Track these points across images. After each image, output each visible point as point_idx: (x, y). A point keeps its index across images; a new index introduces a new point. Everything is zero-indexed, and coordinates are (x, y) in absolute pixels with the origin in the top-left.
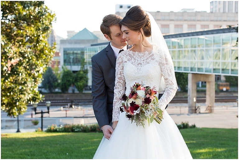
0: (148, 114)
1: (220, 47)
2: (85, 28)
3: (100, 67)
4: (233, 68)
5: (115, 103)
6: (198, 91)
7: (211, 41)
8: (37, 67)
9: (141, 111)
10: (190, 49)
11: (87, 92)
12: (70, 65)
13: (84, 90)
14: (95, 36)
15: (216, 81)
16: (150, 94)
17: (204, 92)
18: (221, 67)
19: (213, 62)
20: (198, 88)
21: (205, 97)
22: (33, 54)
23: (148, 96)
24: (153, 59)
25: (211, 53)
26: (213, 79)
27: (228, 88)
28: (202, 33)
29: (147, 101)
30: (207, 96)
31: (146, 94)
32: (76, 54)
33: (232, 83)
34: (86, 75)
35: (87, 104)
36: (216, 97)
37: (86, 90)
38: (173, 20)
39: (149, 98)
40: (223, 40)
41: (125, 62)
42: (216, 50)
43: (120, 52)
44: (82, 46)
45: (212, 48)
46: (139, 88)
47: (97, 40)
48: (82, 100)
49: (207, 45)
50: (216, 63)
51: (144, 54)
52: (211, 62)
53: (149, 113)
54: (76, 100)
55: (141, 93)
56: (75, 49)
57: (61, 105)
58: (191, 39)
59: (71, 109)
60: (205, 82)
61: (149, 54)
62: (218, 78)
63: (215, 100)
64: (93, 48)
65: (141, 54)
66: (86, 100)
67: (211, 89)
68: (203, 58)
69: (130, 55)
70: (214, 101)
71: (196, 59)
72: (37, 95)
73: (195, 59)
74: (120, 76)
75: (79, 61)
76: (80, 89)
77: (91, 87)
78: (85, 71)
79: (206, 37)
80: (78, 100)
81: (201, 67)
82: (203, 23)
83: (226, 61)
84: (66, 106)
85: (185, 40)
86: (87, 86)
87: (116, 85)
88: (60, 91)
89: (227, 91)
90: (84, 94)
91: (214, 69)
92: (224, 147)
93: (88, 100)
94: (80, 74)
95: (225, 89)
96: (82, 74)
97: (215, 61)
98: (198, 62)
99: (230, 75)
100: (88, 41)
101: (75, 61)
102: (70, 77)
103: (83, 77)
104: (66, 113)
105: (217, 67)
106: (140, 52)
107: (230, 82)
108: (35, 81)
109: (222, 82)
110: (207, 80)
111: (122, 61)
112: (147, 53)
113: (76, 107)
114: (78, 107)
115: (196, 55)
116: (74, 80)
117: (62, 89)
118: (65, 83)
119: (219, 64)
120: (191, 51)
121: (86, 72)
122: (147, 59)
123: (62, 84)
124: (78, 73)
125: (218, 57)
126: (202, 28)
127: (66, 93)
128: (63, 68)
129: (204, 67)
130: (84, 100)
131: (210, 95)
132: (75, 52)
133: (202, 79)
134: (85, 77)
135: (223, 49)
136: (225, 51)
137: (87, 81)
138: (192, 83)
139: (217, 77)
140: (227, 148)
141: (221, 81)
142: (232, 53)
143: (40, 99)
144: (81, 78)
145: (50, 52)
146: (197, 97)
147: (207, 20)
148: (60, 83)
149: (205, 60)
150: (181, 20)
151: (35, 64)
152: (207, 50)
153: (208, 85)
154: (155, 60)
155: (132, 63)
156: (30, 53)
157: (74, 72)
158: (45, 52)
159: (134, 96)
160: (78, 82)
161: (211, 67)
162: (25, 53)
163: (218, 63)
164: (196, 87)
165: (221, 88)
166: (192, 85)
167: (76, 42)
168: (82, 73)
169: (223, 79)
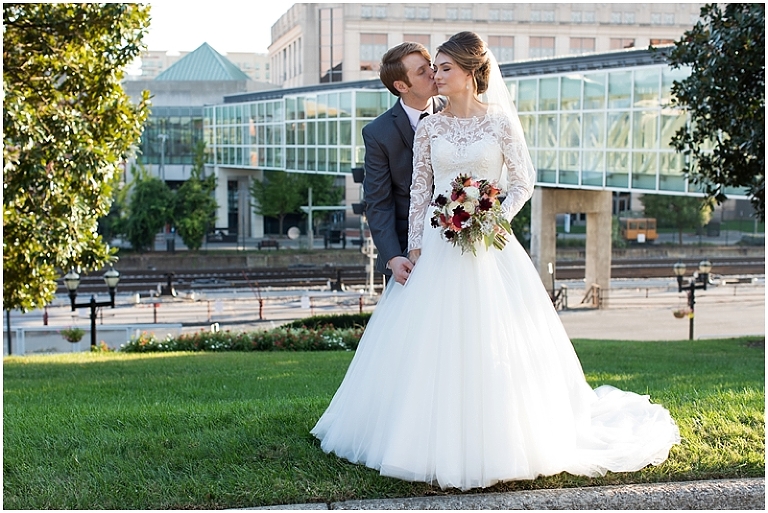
0: (486, 227)
1: (629, 106)
2: (205, 44)
3: (382, 147)
4: (665, 171)
5: (413, 217)
6: (560, 245)
7: (601, 88)
8: (100, 163)
9: (474, 222)
10: (536, 114)
11: (212, 247)
12: (159, 163)
13: (204, 241)
14: (236, 70)
15: (614, 212)
16: (489, 194)
17: (580, 246)
18: (629, 170)
19: (608, 153)
20: (561, 236)
21: (583, 263)
22: (87, 124)
23: (485, 197)
24: (488, 131)
25: (601, 125)
26: (606, 205)
27: (653, 234)
28: (574, 64)
29: (485, 205)
30: (589, 258)
31: (482, 195)
32: (177, 126)
33: (663, 220)
34: (208, 194)
35: (216, 284)
36: (613, 263)
37: (210, 241)
38: (484, 22)
39: (488, 199)
40: (636, 85)
41: (434, 137)
42: (615, 117)
43: (421, 118)
44: (196, 102)
45: (605, 110)
46: (466, 183)
47: (244, 84)
48: (199, 272)
49: (589, 101)
50: (617, 155)
51: (471, 121)
52: (602, 153)
53: (488, 226)
54: (179, 273)
55: (472, 192)
56: (174, 112)
57: (134, 290)
58: (541, 80)
59: (167, 299)
60: (583, 217)
61: (480, 121)
62: (621, 202)
63: (612, 269)
64: (231, 108)
65: (464, 122)
66: (212, 272)
67: (599, 237)
68: (576, 142)
69: (442, 123)
70: (609, 273)
71: (556, 144)
72: (97, 248)
73: (552, 144)
74: (422, 164)
75: (186, 150)
76: (192, 239)
77: (226, 233)
78: (206, 182)
79: (585, 76)
80: (185, 273)
81: (571, 168)
82: (577, 32)
83: (645, 150)
84: (152, 292)
85: (520, 83)
86: (214, 229)
87: (415, 182)
88: (127, 245)
89: (649, 242)
90: (205, 253)
91: (610, 176)
92: (632, 373)
93: (218, 272)
94: (192, 191)
95: (641, 238)
96: (198, 192)
97: (613, 150)
98: (561, 153)
99: (657, 192)
100: (216, 85)
101: (173, 150)
102: (158, 201)
103: (200, 202)
104: (155, 313)
105: (618, 169)
106: (463, 116)
107: (659, 216)
108: (93, 205)
109: (636, 217)
110: (587, 210)
111: (427, 136)
112: (475, 119)
113: (183, 294)
114: (188, 293)
115: (554, 132)
116: (171, 210)
117: (134, 240)
118: (143, 221)
119: (626, 158)
120: (542, 118)
121: (209, 184)
122: (477, 130)
123: (135, 223)
124: (184, 185)
125: (621, 139)
126: (573, 47)
127: (147, 252)
128: (133, 170)
129: (578, 168)
130: (205, 272)
131: (596, 257)
132: (174, 120)
133: (574, 206)
134: (208, 201)
135: (638, 115)
136: (644, 119)
137: (213, 215)
138: (544, 218)
139: (618, 200)
140: (638, 374)
141: (631, 214)
142: (664, 125)
143: (107, 257)
144: (195, 205)
145: (132, 120)
146: (558, 264)
147: (590, 24)
148: (125, 221)
149: (583, 148)
150: (508, 22)
151: (92, 154)
152: (589, 118)
153: (590, 224)
154: (491, 133)
155: (448, 139)
156: (77, 123)
157: (172, 184)
158: (119, 121)
159: (461, 197)
160: (185, 216)
161: (602, 168)
162: (62, 121)
163: (623, 156)
164: (555, 232)
165: (630, 234)
166: (543, 225)
167: (179, 88)
168: (196, 187)
169: (637, 206)
